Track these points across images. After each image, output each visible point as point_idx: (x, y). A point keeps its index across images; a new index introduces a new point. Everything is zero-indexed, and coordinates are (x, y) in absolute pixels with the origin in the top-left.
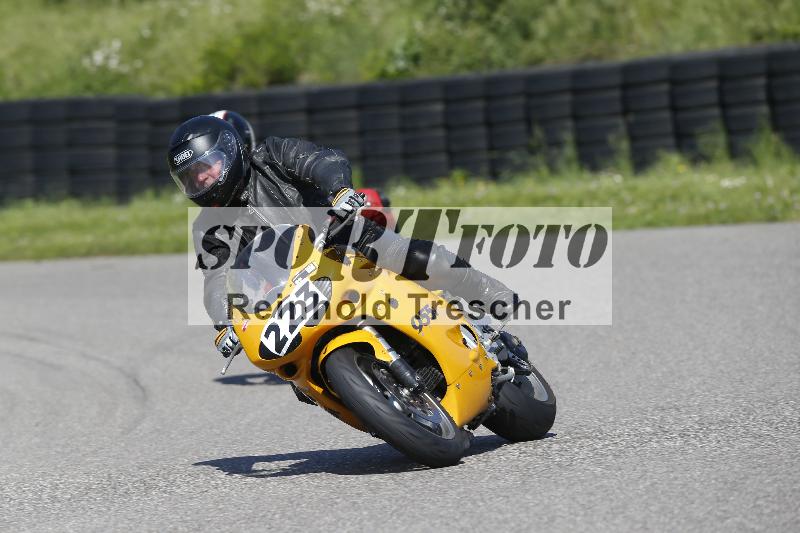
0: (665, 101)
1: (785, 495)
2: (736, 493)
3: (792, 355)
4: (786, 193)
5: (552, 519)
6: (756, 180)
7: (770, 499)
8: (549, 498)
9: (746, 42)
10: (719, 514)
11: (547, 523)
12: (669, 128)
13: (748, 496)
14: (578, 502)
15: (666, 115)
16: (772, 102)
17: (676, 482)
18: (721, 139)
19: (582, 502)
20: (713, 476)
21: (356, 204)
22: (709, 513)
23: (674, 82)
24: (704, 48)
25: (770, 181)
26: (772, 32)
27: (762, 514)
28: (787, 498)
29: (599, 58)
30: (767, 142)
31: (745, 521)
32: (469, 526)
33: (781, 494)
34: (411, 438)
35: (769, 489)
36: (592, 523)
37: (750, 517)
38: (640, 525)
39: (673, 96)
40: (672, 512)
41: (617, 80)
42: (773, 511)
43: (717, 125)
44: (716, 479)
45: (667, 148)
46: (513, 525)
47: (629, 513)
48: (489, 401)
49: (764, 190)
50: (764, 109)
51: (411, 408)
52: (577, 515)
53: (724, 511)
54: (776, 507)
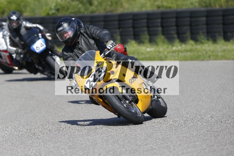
0: (131, 25)
1: (164, 139)
2: (150, 138)
3: (167, 99)
4: (166, 53)
5: (96, 144)
6: (157, 49)
7: (160, 140)
8: (95, 138)
9: (155, 9)
10: (145, 144)
11: (94, 145)
12: (132, 33)
13: (154, 139)
14: (104, 139)
15: (131, 29)
16: (162, 26)
17: (133, 134)
18: (147, 37)
19: (105, 139)
20: (143, 133)
21: (113, 45)
22: (142, 143)
23: (134, 20)
24: (144, 10)
25: (161, 49)
26: (163, 6)
27: (158, 144)
28: (165, 140)
29: (112, 11)
30: (161, 38)
31: (153, 146)
32: (71, 145)
33: (163, 139)
34: (130, 115)
35: (160, 137)
36: (108, 145)
37: (154, 145)
38: (122, 146)
39: (133, 24)
40: (131, 143)
41: (117, 18)
42: (161, 143)
43: (146, 33)
44: (144, 134)
45: (131, 39)
46: (85, 145)
47: (119, 143)
48: (150, 106)
49: (159, 52)
50: (160, 29)
51: (129, 106)
52: (104, 143)
53: (147, 143)
54: (162, 142)
